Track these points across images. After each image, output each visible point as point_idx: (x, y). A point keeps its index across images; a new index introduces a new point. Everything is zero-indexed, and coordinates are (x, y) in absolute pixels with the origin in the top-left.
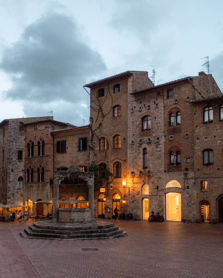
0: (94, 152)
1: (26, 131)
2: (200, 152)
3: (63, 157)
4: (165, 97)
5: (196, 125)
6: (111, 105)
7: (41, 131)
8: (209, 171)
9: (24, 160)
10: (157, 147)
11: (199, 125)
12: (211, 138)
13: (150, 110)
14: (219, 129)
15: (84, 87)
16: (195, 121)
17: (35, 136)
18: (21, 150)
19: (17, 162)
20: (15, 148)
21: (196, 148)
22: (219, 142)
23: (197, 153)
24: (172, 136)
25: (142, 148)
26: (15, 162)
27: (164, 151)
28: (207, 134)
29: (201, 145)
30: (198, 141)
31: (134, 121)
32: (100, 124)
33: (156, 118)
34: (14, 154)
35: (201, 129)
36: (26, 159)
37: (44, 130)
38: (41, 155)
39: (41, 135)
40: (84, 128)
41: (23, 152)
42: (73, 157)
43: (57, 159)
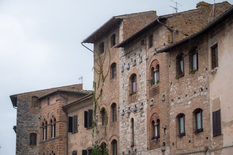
0: (97, 129)
1: (41, 107)
2: (174, 119)
3: (75, 138)
4: (147, 47)
5: (170, 81)
6: (109, 64)
7: (53, 105)
8: (182, 145)
9: (38, 145)
10: (141, 116)
11: (173, 81)
12: (183, 98)
13: (136, 66)
14: (189, 85)
15: (82, 43)
16: (170, 76)
17: (48, 113)
18: (34, 132)
19: (28, 149)
20: (26, 131)
21: (171, 113)
22: (189, 103)
23: (172, 120)
24: (153, 99)
25: (130, 118)
26: (26, 149)
27: (147, 121)
28: (180, 92)
29: (175, 109)
30: (172, 104)
31: (124, 84)
32: (102, 90)
33: (140, 76)
34: (25, 138)
35: (175, 86)
36: (40, 144)
37: (55, 104)
38: (53, 137)
39: (53, 111)
40: (89, 97)
41: (38, 134)
42: (83, 138)
43: (70, 141)
